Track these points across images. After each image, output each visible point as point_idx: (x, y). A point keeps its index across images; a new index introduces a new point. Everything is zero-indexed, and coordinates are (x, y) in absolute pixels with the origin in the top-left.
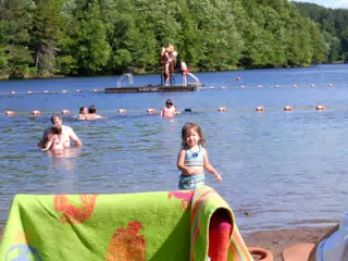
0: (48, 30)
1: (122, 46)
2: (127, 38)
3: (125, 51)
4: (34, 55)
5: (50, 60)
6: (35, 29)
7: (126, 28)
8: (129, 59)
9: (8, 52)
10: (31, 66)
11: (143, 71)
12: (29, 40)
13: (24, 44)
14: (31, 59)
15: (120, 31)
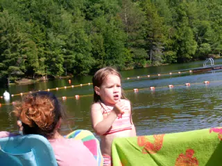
0: (156, 36)
1: (204, 41)
2: (207, 37)
3: (206, 44)
4: (148, 53)
5: (159, 54)
6: (148, 36)
7: (205, 30)
8: (209, 49)
9: (132, 52)
10: (147, 59)
11: (219, 56)
12: (144, 44)
13: (142, 46)
14: (147, 55)
15: (202, 32)
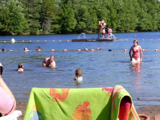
0: (48, 12)
1: (82, 20)
2: (84, 17)
3: (83, 22)
4: (41, 24)
5: (48, 26)
6: (42, 12)
7: (83, 12)
8: (85, 26)
9: (29, 22)
10: (40, 29)
11: (91, 32)
12: (39, 17)
13: (37, 19)
14: (39, 25)
15: (81, 13)
